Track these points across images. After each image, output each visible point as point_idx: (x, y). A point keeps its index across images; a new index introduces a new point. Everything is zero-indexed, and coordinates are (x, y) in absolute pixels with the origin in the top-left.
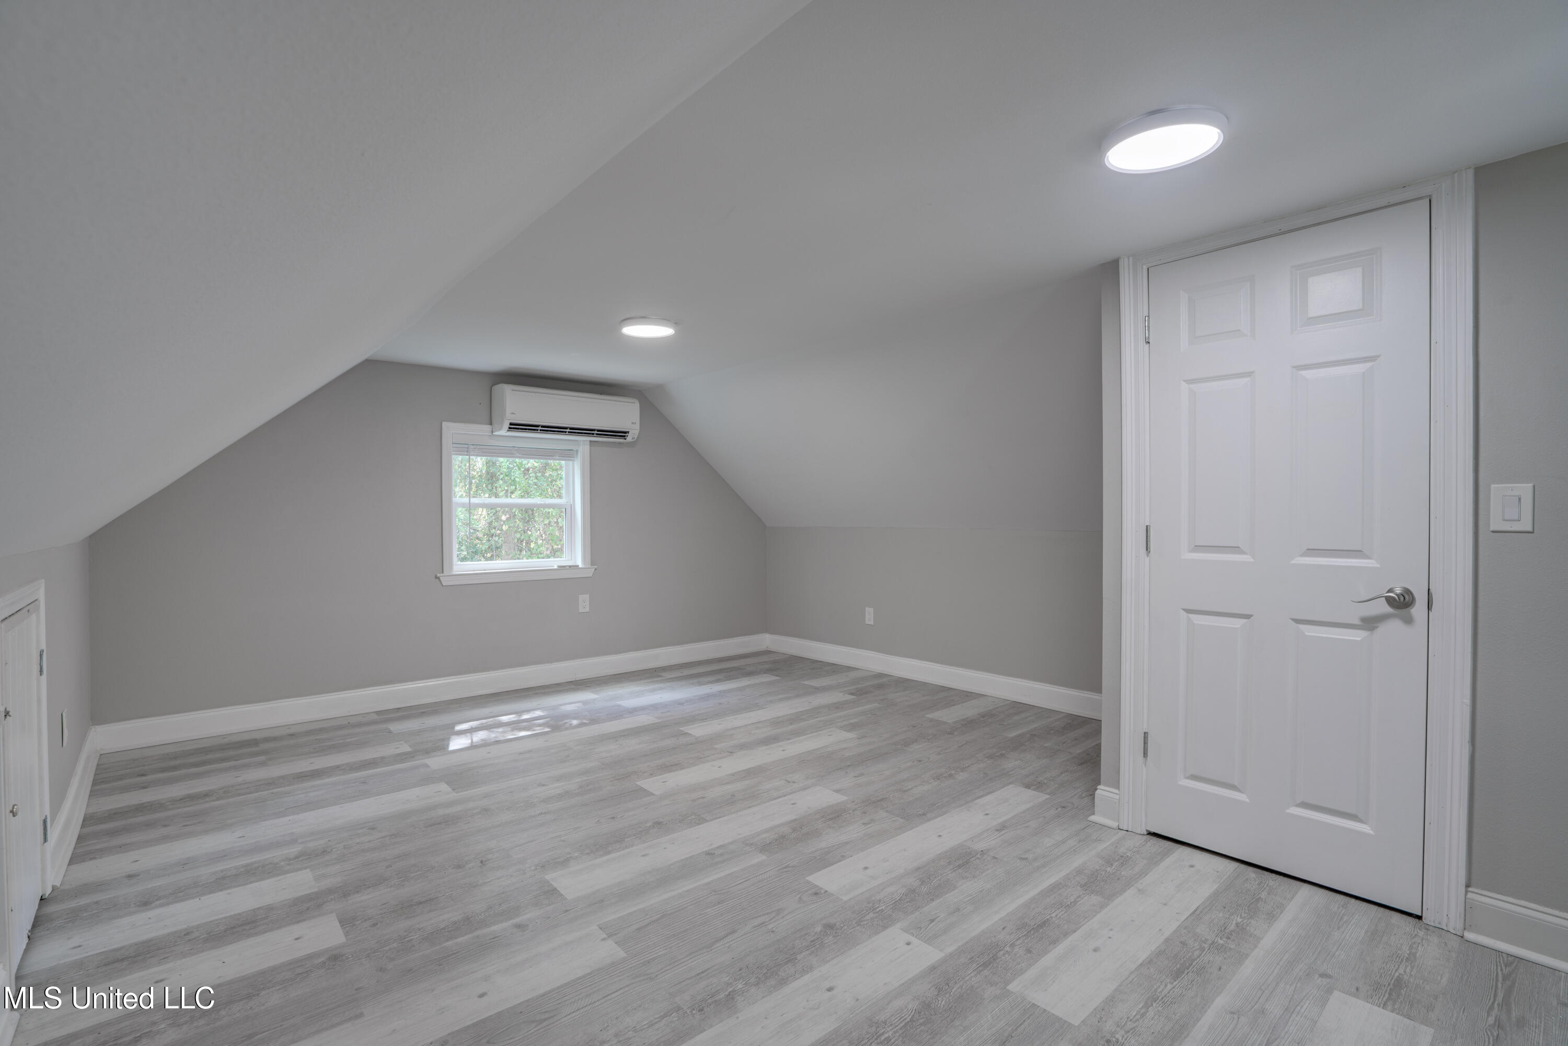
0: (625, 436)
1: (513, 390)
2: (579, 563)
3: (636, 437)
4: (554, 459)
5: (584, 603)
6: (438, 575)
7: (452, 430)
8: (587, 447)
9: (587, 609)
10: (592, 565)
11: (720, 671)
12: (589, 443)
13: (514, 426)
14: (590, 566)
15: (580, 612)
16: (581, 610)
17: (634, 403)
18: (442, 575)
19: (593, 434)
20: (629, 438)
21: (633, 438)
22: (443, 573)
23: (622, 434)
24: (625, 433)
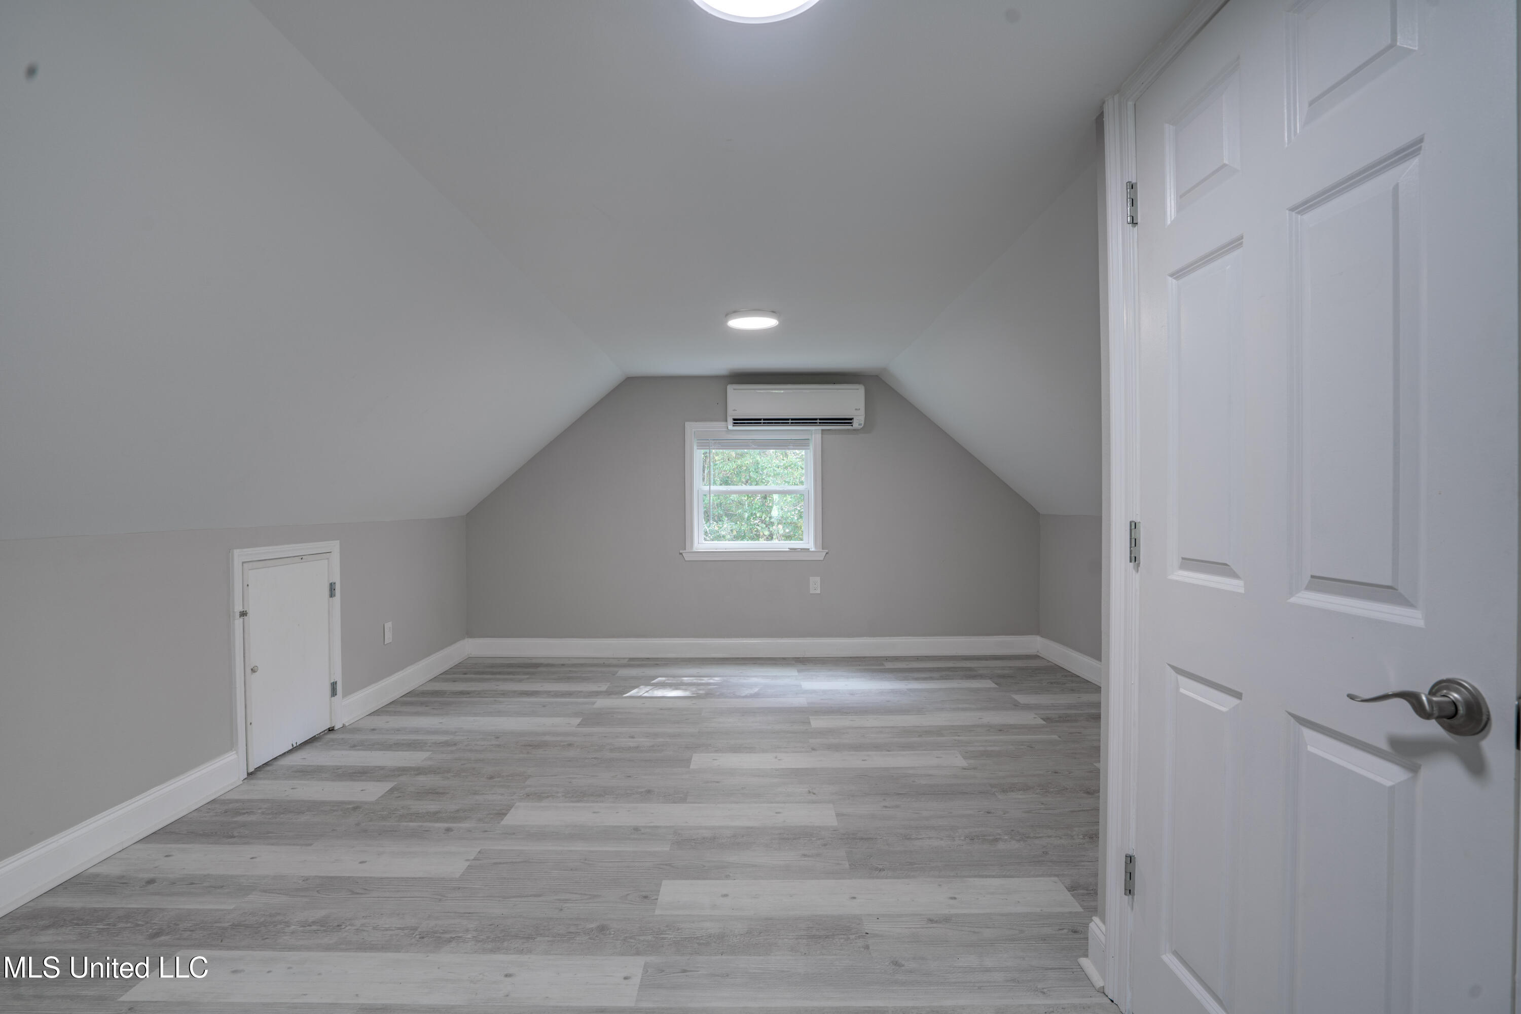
0: (851, 423)
1: (734, 389)
2: (811, 546)
3: (863, 423)
4: (789, 449)
5: (815, 585)
6: (681, 551)
7: (692, 428)
8: (819, 436)
9: (818, 591)
10: (823, 549)
11: (939, 670)
12: (820, 432)
13: (738, 421)
14: (821, 550)
15: (811, 592)
16: (812, 591)
17: (858, 389)
18: (684, 551)
19: (816, 423)
20: (856, 425)
21: (860, 424)
22: (685, 549)
23: (848, 421)
24: (851, 419)
